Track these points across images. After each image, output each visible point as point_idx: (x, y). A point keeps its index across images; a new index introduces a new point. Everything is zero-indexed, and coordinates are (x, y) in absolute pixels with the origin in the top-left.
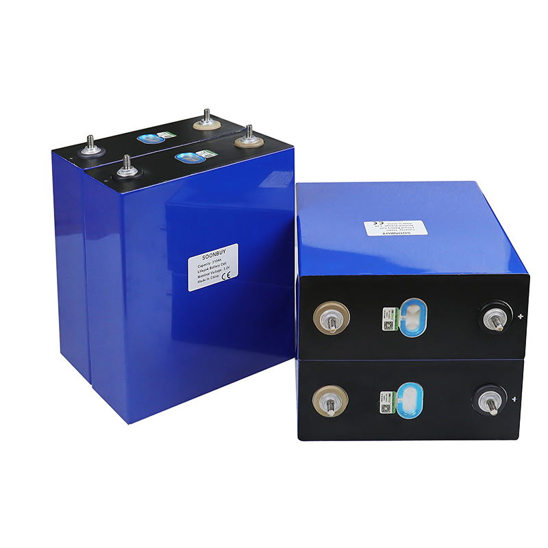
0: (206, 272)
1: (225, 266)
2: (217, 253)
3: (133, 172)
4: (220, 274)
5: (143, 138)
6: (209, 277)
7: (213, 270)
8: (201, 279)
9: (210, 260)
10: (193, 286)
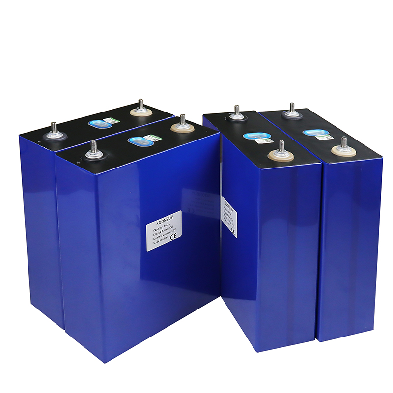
0: (159, 235)
1: (173, 229)
2: (167, 219)
3: (99, 155)
4: (169, 235)
5: (93, 123)
6: (161, 238)
7: (164, 233)
8: (156, 240)
9: (162, 225)
10: (150, 247)
